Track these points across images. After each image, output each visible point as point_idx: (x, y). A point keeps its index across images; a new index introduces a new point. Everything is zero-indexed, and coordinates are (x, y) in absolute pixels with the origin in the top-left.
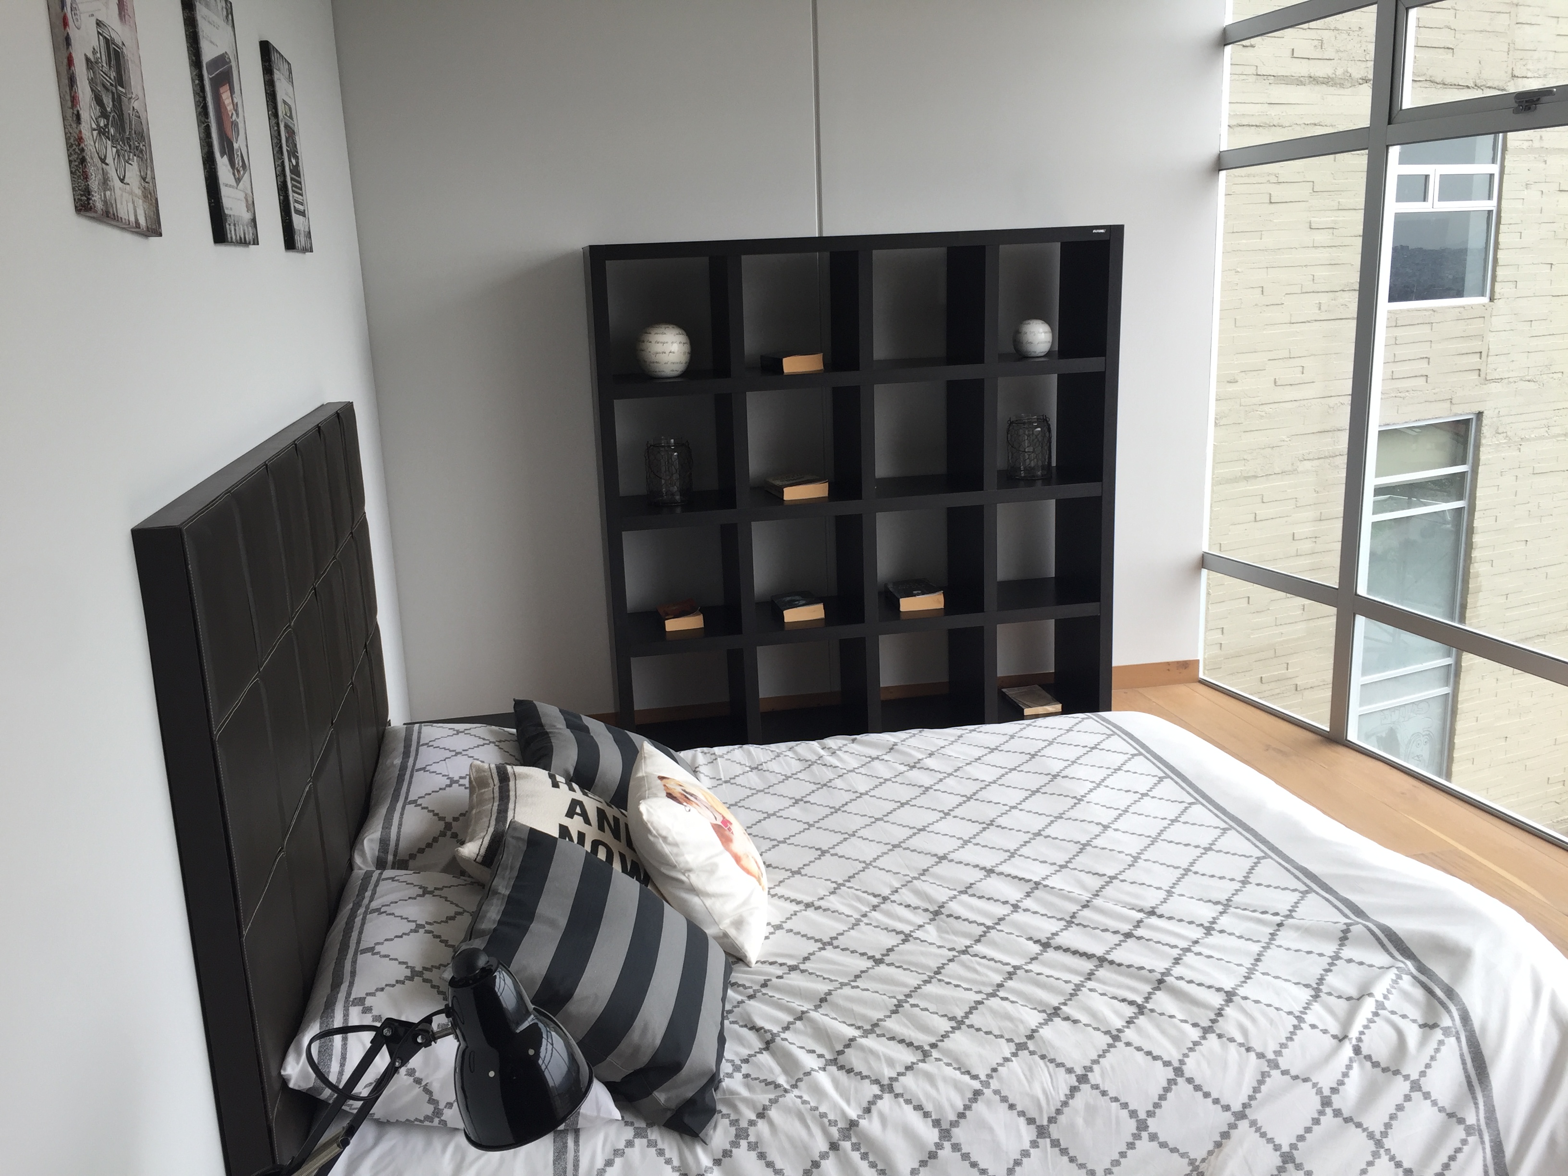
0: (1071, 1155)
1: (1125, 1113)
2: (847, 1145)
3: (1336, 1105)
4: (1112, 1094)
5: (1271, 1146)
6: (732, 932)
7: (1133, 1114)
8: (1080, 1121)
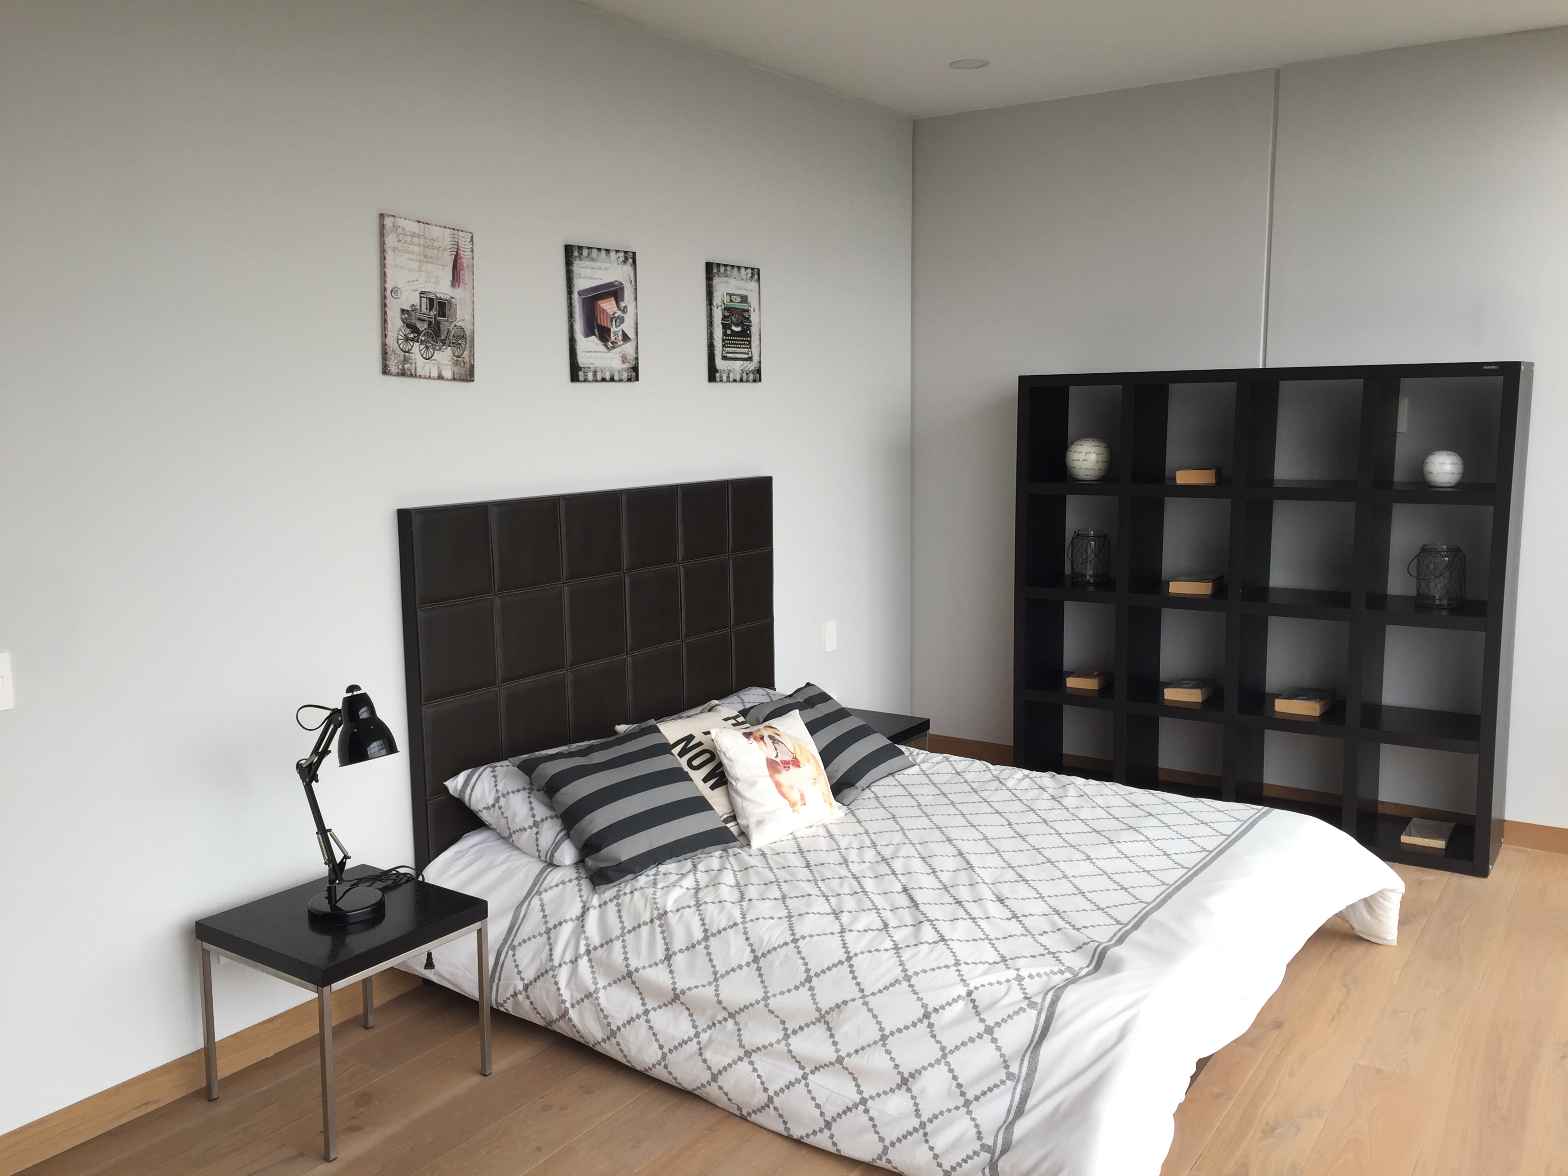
0: (763, 979)
1: (804, 968)
2: (657, 922)
3: (932, 1020)
4: (803, 955)
5: (878, 1026)
6: (752, 826)
7: (808, 971)
8: (777, 962)
